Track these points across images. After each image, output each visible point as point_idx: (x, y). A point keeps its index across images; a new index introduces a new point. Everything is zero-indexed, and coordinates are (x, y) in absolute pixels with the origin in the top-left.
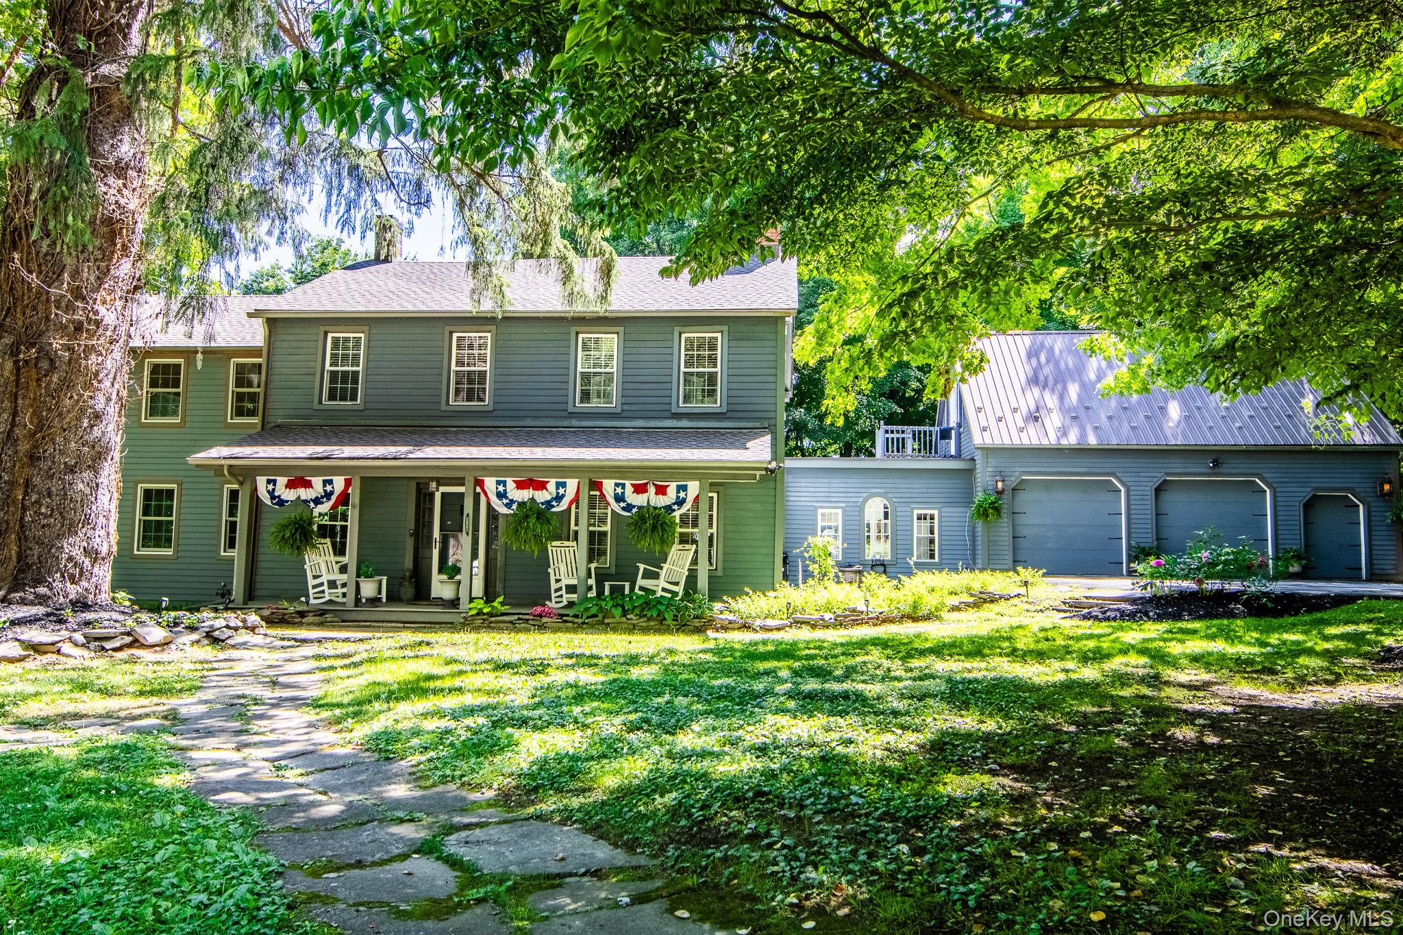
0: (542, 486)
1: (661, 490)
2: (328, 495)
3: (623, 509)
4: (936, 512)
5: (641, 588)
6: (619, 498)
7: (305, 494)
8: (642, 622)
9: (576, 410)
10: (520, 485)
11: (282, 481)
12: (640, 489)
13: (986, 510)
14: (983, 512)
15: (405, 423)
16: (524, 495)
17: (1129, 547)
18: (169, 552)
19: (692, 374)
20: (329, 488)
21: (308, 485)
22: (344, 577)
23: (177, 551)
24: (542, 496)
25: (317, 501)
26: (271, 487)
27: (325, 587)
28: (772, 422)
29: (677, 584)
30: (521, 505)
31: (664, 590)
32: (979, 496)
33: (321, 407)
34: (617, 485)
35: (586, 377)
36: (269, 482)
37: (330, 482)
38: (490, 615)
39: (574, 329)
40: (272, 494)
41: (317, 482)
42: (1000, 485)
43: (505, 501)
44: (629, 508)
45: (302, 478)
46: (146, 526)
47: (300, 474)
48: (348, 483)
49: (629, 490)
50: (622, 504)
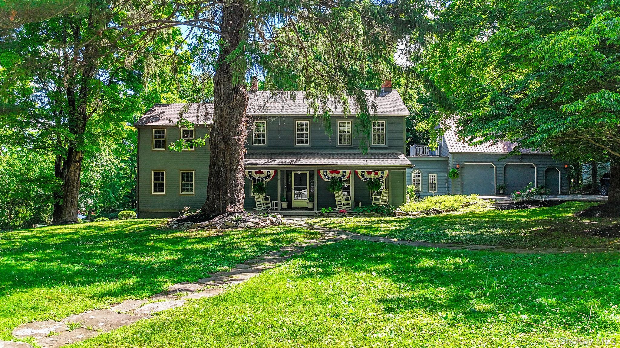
0: (338, 172)
1: (376, 173)
2: (269, 176)
3: (364, 179)
4: (436, 175)
5: (374, 204)
6: (363, 176)
7: (261, 176)
8: (376, 214)
9: (338, 146)
10: (331, 172)
11: (253, 172)
12: (369, 173)
13: (454, 174)
14: (453, 175)
15: (283, 151)
16: (333, 175)
17: (497, 186)
18: (193, 193)
19: (375, 134)
20: (269, 174)
21: (262, 173)
22: (267, 202)
23: (195, 193)
24: (338, 176)
25: (266, 178)
26: (250, 174)
27: (262, 205)
28: (402, 150)
29: (385, 202)
30: (332, 178)
31: (381, 204)
32: (451, 170)
33: (253, 146)
34: (362, 172)
35: (341, 136)
36: (249, 172)
37: (269, 172)
38: (329, 213)
39: (337, 120)
40: (250, 176)
41: (265, 172)
42: (458, 166)
43: (327, 177)
44: (366, 179)
45: (260, 171)
46: (184, 185)
47: (259, 170)
48: (276, 172)
49: (366, 173)
50: (364, 178)
